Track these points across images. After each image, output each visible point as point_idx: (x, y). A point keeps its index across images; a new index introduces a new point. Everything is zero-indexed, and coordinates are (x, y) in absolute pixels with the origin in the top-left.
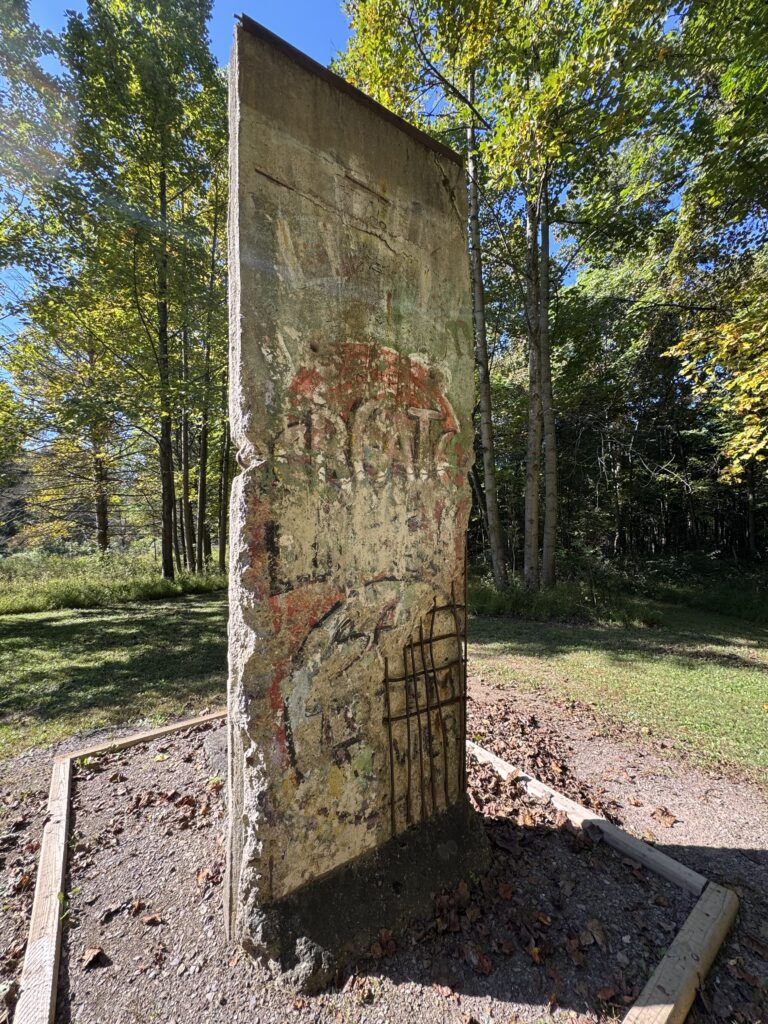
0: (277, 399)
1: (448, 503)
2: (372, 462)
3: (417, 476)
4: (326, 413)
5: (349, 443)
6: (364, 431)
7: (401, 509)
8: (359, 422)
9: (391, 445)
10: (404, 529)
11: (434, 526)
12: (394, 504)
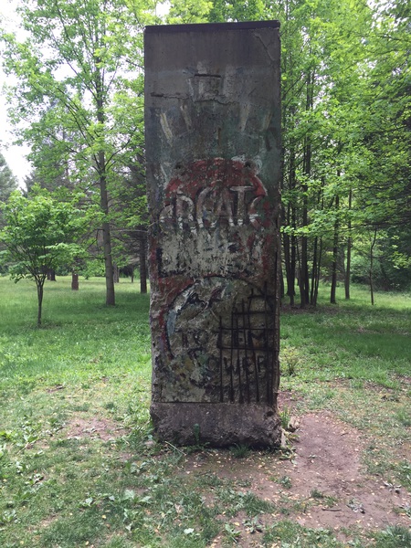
2: (208, 218)
3: (236, 223)
4: (184, 198)
5: (195, 210)
6: (203, 203)
8: (200, 200)
9: (219, 209)
10: (227, 250)
12: (221, 239)
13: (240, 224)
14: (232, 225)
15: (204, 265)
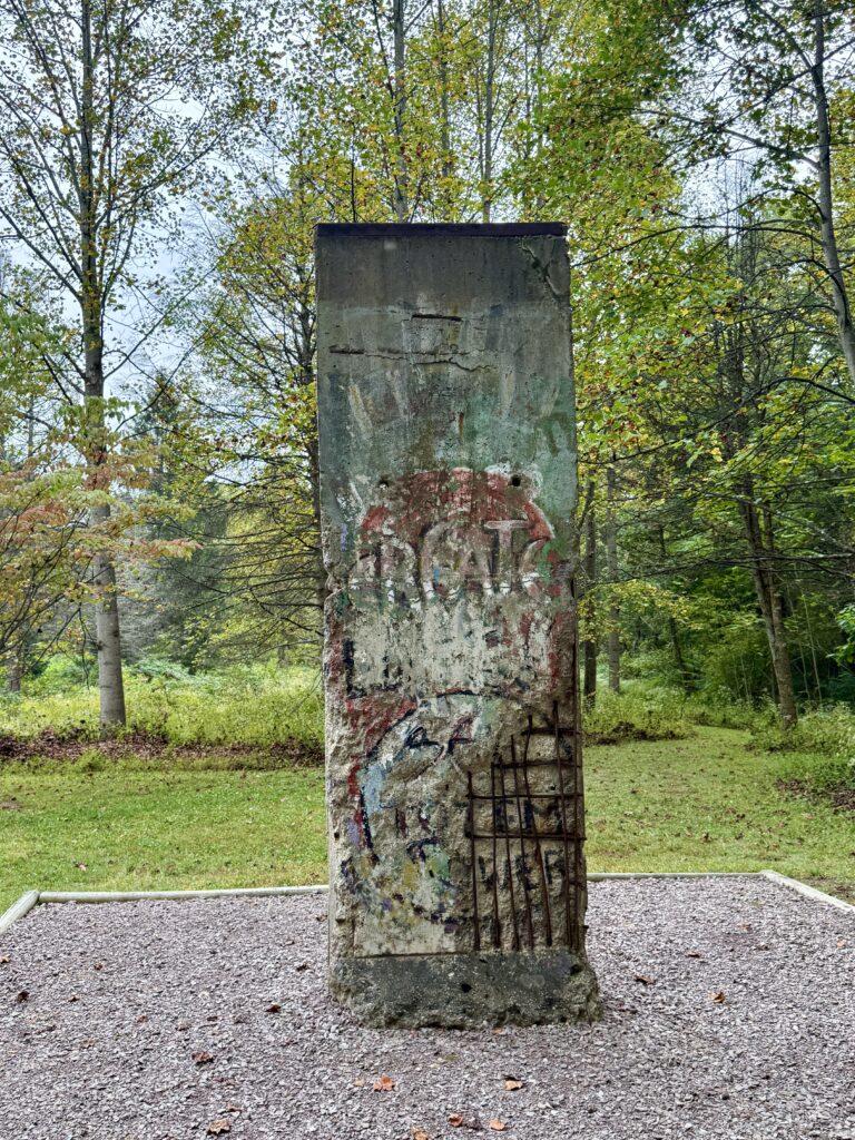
0: (350, 537)
1: (538, 616)
2: (443, 581)
3: (496, 590)
4: (395, 542)
5: (418, 566)
6: (434, 553)
7: (477, 625)
8: (428, 546)
9: (464, 562)
10: (481, 644)
11: (520, 640)
12: (468, 619)
13: (506, 591)
14: (489, 592)
15: (437, 671)
